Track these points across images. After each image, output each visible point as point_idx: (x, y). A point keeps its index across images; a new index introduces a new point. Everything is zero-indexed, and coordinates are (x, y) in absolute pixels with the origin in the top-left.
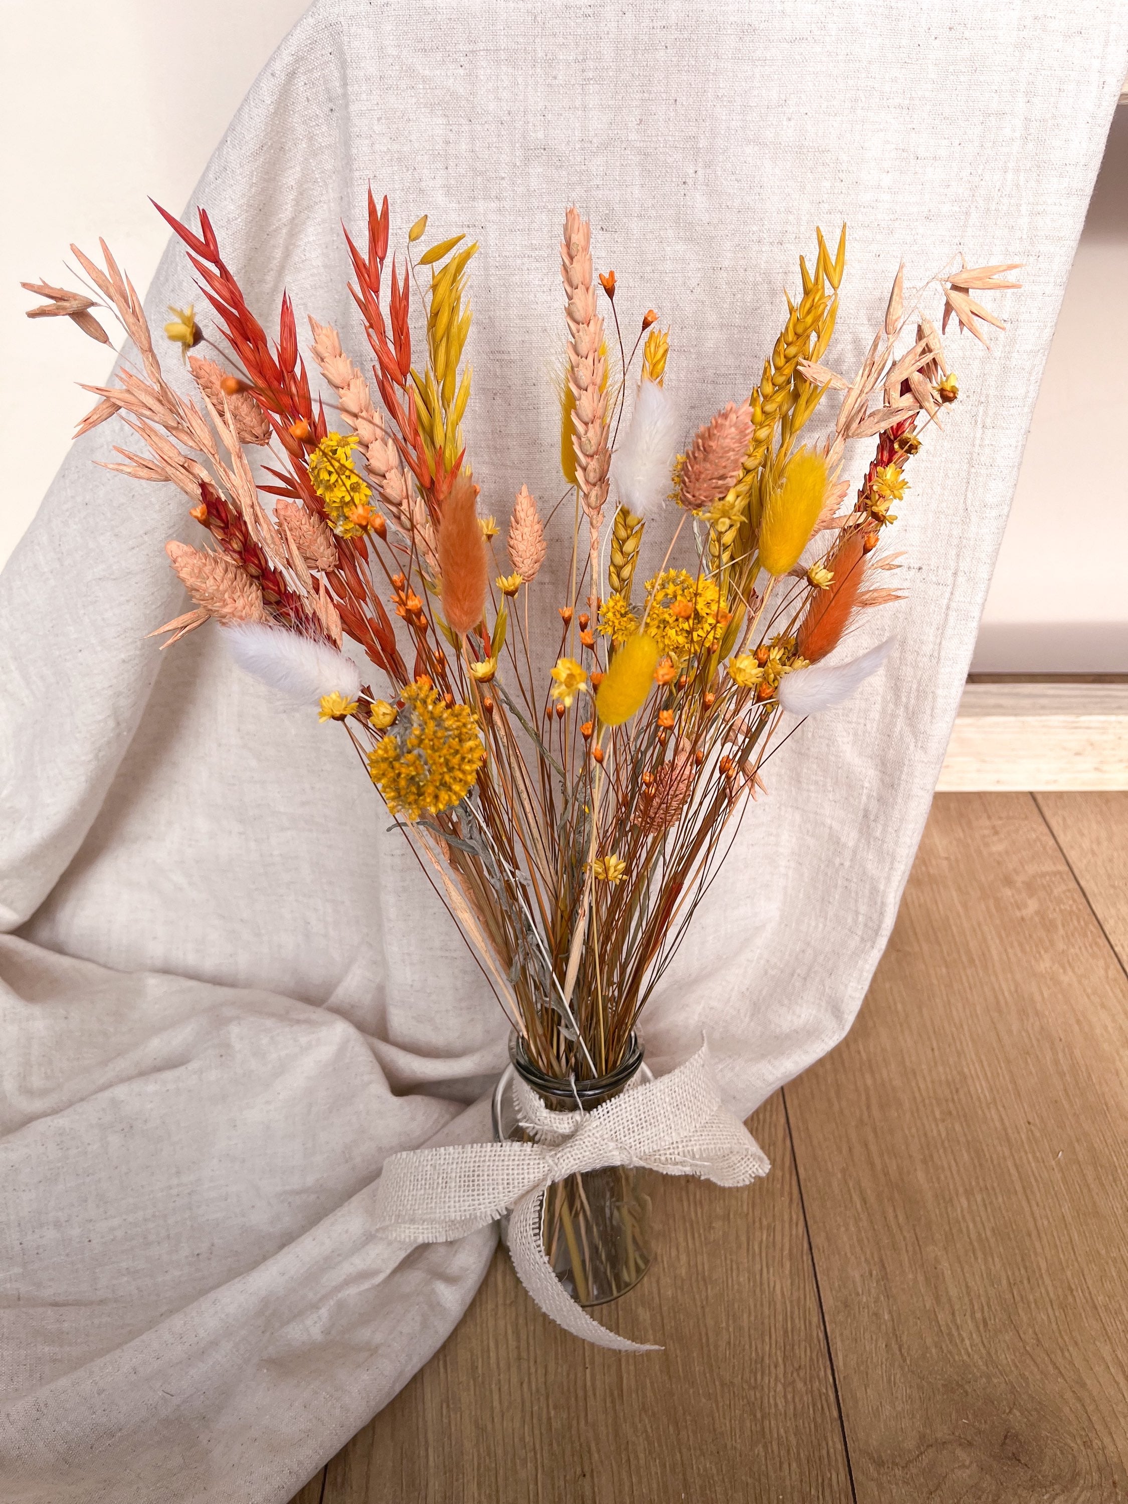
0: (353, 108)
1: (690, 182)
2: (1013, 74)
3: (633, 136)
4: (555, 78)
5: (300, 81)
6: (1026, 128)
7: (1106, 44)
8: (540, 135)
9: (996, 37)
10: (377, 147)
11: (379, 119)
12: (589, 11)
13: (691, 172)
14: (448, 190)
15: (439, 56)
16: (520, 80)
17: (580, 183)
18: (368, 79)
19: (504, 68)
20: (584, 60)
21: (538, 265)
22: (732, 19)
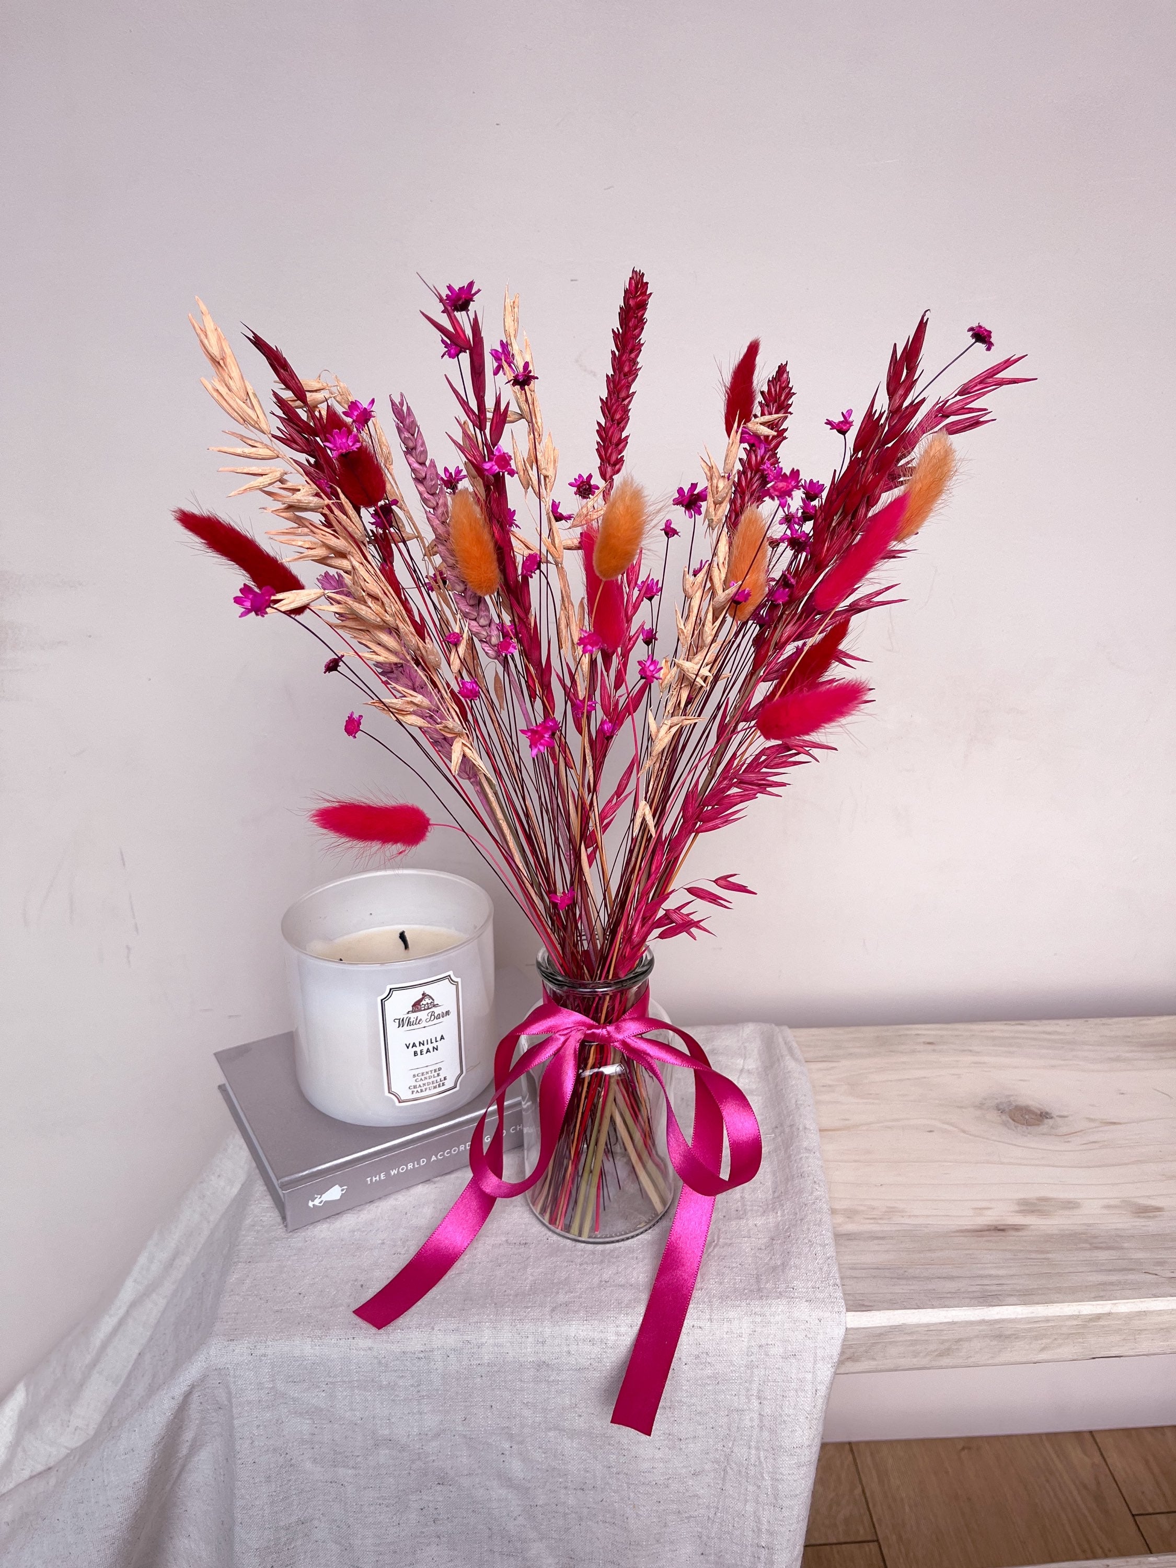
0: (236, 1422)
1: (507, 1453)
2: (747, 1385)
3: (460, 1428)
4: (397, 1396)
5: (195, 1396)
6: (761, 1421)
7: (815, 1362)
8: (387, 1432)
9: (731, 1361)
10: (256, 1443)
11: (258, 1426)
12: (422, 1355)
13: (507, 1446)
14: (315, 1461)
15: (305, 1385)
16: (369, 1398)
17: (419, 1459)
18: (249, 1403)
19: (356, 1391)
20: (418, 1385)
21: (388, 1509)
22: (531, 1359)
